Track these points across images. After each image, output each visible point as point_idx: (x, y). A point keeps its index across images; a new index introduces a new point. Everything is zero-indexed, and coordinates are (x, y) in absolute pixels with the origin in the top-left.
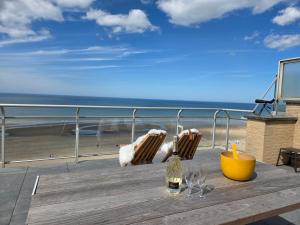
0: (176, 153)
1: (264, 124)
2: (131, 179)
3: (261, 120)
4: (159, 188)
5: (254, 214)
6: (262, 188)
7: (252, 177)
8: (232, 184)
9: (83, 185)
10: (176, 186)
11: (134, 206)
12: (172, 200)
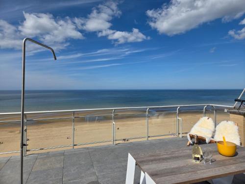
0: (196, 143)
1: (242, 117)
2: (173, 155)
3: (240, 114)
4: (189, 160)
5: (236, 171)
6: (241, 160)
7: (236, 154)
8: (225, 158)
9: (152, 158)
10: (198, 159)
11: (182, 167)
12: (197, 165)
